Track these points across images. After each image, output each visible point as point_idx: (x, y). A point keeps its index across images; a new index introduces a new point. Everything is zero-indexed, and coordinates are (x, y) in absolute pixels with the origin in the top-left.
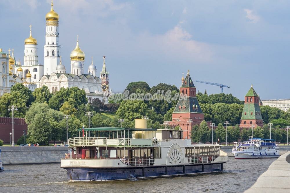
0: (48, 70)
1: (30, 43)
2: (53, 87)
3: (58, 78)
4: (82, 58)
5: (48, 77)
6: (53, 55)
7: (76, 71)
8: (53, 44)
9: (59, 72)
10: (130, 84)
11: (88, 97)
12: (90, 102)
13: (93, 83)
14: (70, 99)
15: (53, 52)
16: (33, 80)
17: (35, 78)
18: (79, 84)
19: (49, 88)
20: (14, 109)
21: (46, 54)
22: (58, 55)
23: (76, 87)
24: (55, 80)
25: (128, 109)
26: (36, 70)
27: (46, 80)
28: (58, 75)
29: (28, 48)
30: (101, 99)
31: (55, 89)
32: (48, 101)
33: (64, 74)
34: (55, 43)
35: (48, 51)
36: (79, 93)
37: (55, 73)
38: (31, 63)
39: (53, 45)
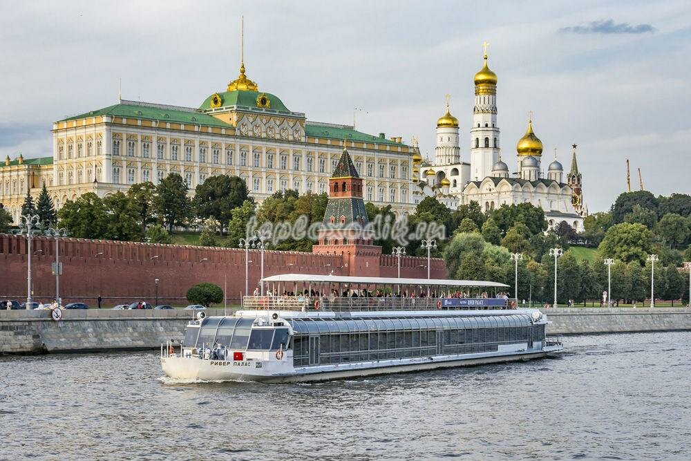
0: (477, 173)
1: (447, 124)
2: (487, 202)
3: (496, 186)
4: (537, 150)
5: (478, 184)
6: (487, 146)
7: (527, 173)
8: (487, 126)
9: (497, 176)
10: (621, 195)
11: (547, 219)
12: (552, 229)
13: (557, 194)
14: (518, 224)
15: (487, 139)
16: (452, 190)
17: (455, 186)
18: (532, 196)
19: (480, 205)
20: (431, 245)
21: (474, 144)
22: (495, 145)
23: (527, 201)
24: (490, 190)
25: (621, 239)
26: (456, 171)
27: (474, 190)
28: (496, 181)
29: (442, 135)
30: (570, 222)
31: (490, 205)
32: (480, 227)
33: (505, 178)
34: (490, 125)
35: (477, 139)
36: (532, 212)
37: (490, 178)
38: (447, 160)
39: (486, 129)
